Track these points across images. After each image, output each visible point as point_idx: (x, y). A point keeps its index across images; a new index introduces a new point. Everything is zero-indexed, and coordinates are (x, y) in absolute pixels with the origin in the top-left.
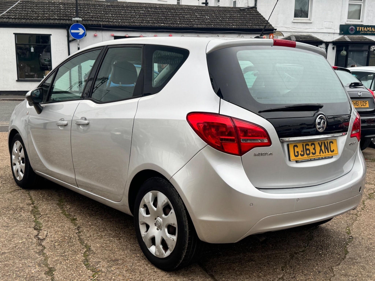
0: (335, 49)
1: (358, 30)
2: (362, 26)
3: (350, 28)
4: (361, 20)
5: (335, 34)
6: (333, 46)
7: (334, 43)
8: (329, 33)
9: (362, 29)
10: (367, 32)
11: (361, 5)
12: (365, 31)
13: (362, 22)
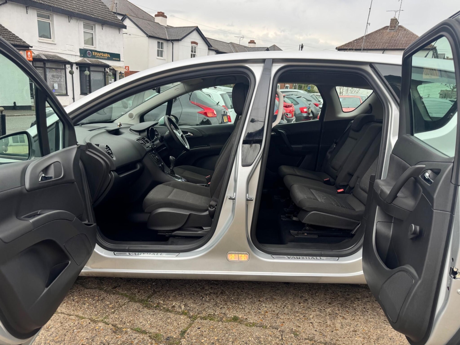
0: (79, 68)
1: (94, 54)
2: (96, 51)
3: (88, 52)
4: (94, 46)
5: (77, 56)
6: (77, 66)
7: (77, 64)
8: (72, 55)
9: (96, 54)
10: (101, 57)
11: (93, 34)
12: (99, 56)
13: (95, 48)
